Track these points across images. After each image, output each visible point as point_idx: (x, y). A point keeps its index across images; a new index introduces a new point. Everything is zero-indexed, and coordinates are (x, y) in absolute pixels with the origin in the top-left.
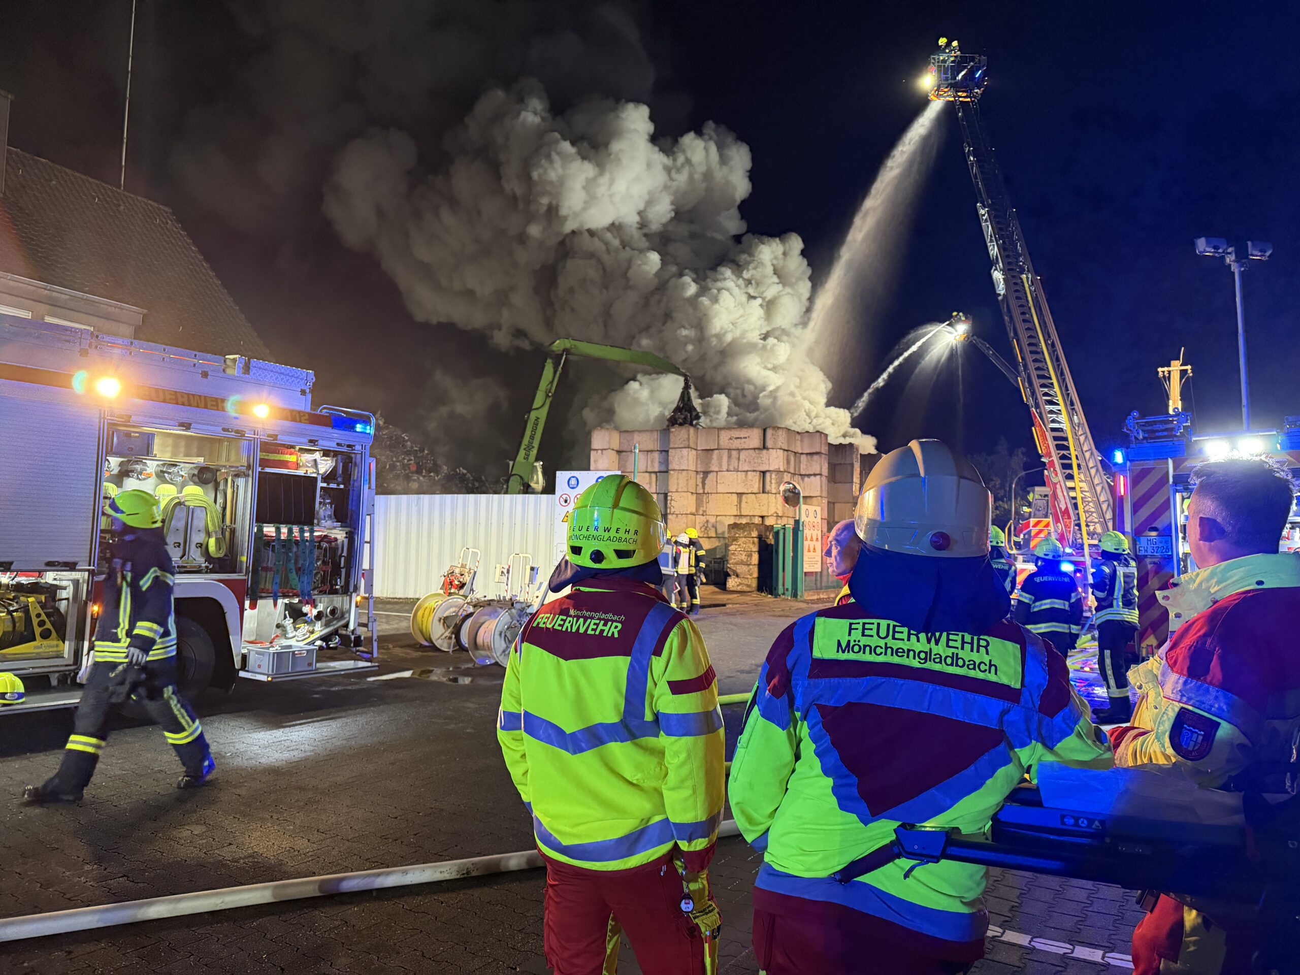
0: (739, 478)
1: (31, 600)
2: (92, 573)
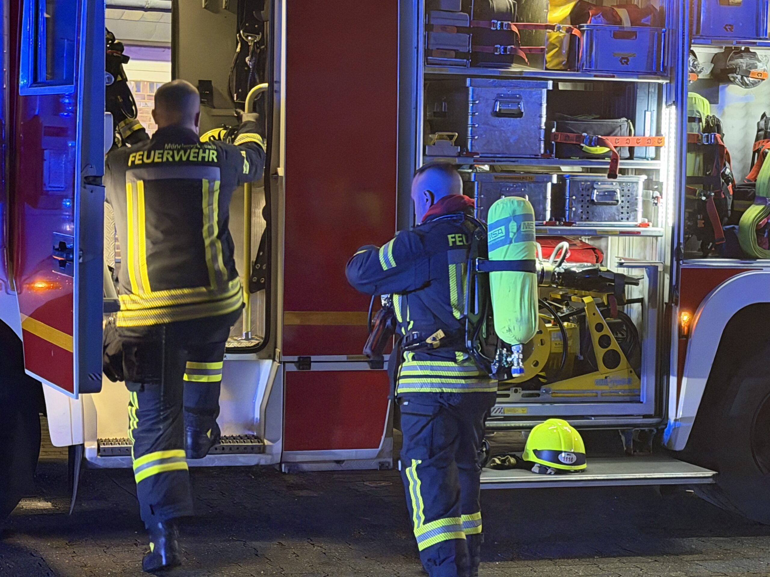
1: (587, 300)
2: (676, 253)
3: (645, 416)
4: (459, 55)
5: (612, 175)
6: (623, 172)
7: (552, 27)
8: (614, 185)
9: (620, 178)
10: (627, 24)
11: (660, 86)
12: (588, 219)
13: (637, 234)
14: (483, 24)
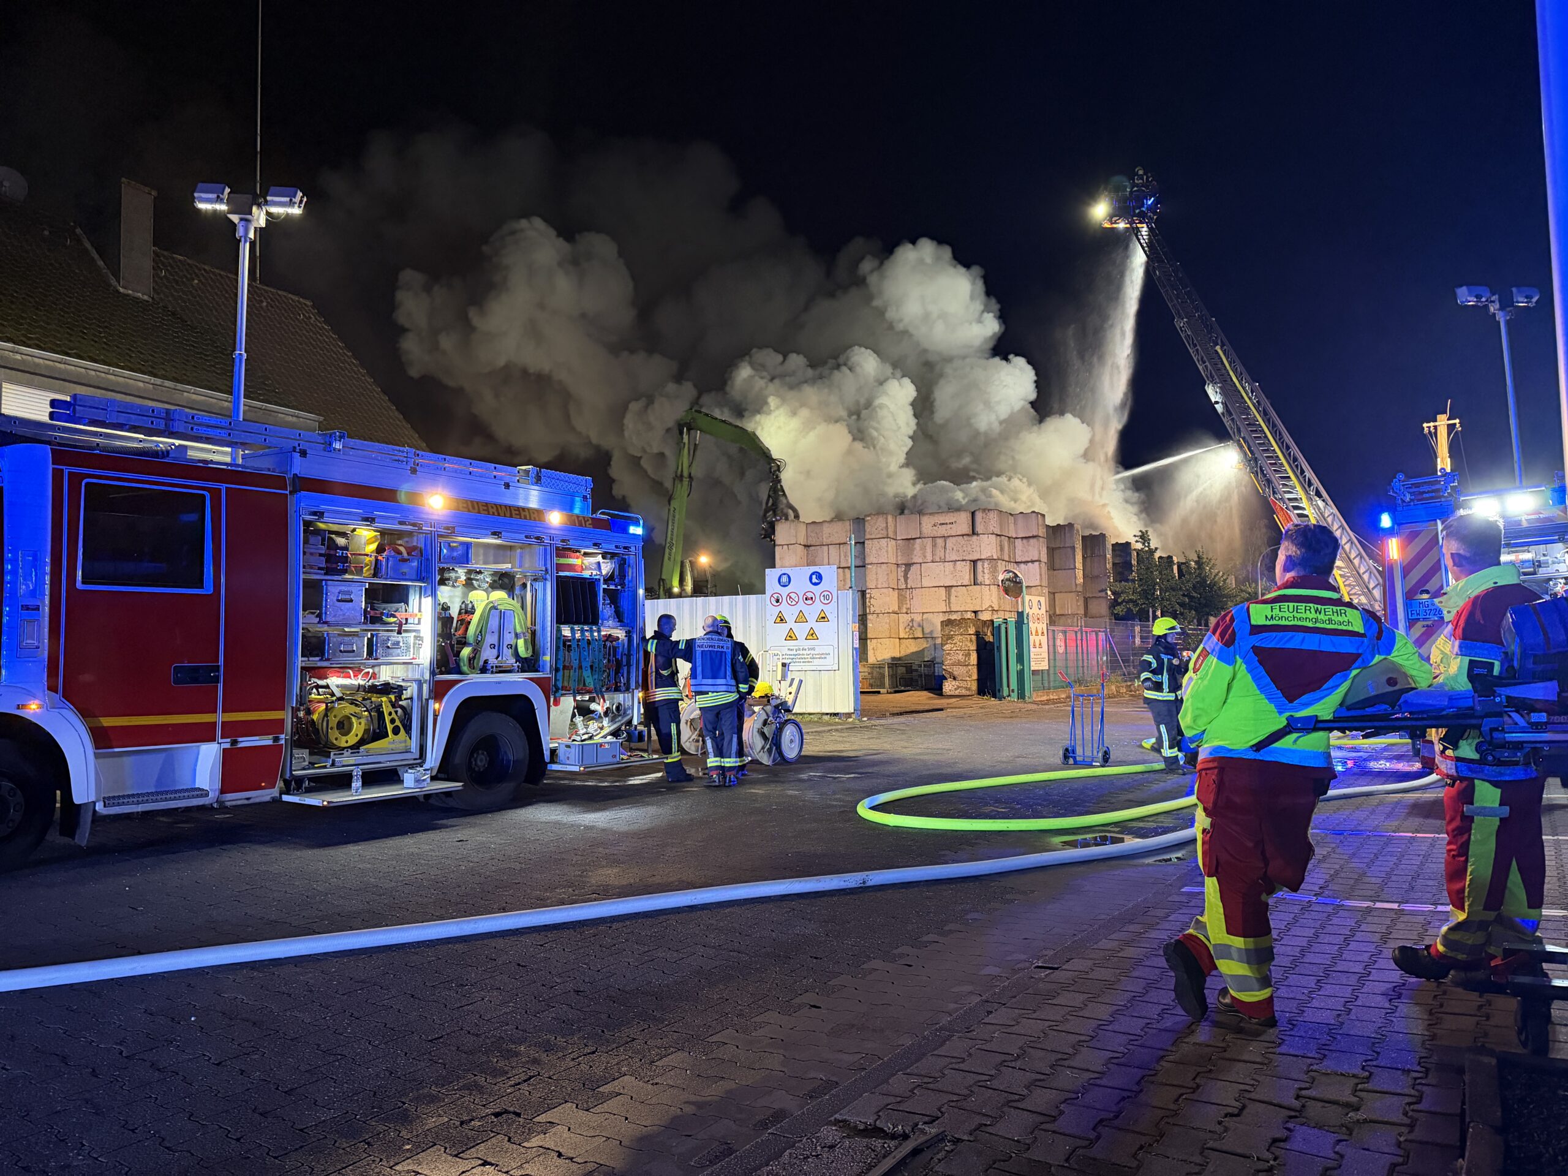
0: (947, 570)
1: (383, 699)
2: (433, 673)
3: (415, 759)
4: (320, 568)
5: (399, 632)
6: (406, 631)
7: (367, 555)
8: (399, 638)
9: (404, 635)
10: (405, 554)
11: (421, 587)
12: (386, 656)
13: (411, 663)
14: (332, 552)
